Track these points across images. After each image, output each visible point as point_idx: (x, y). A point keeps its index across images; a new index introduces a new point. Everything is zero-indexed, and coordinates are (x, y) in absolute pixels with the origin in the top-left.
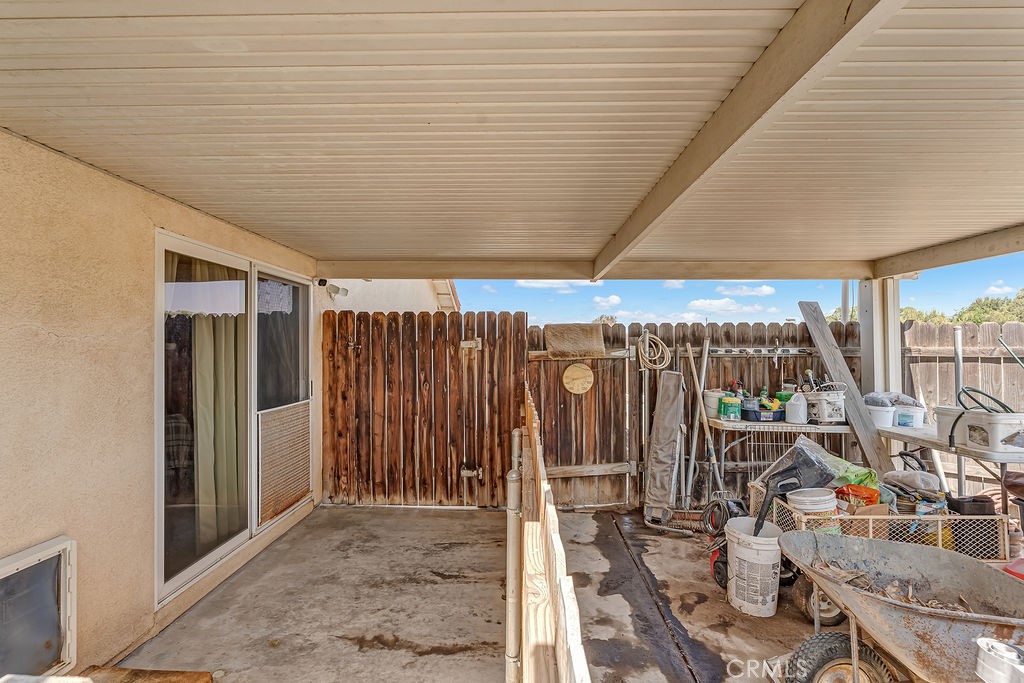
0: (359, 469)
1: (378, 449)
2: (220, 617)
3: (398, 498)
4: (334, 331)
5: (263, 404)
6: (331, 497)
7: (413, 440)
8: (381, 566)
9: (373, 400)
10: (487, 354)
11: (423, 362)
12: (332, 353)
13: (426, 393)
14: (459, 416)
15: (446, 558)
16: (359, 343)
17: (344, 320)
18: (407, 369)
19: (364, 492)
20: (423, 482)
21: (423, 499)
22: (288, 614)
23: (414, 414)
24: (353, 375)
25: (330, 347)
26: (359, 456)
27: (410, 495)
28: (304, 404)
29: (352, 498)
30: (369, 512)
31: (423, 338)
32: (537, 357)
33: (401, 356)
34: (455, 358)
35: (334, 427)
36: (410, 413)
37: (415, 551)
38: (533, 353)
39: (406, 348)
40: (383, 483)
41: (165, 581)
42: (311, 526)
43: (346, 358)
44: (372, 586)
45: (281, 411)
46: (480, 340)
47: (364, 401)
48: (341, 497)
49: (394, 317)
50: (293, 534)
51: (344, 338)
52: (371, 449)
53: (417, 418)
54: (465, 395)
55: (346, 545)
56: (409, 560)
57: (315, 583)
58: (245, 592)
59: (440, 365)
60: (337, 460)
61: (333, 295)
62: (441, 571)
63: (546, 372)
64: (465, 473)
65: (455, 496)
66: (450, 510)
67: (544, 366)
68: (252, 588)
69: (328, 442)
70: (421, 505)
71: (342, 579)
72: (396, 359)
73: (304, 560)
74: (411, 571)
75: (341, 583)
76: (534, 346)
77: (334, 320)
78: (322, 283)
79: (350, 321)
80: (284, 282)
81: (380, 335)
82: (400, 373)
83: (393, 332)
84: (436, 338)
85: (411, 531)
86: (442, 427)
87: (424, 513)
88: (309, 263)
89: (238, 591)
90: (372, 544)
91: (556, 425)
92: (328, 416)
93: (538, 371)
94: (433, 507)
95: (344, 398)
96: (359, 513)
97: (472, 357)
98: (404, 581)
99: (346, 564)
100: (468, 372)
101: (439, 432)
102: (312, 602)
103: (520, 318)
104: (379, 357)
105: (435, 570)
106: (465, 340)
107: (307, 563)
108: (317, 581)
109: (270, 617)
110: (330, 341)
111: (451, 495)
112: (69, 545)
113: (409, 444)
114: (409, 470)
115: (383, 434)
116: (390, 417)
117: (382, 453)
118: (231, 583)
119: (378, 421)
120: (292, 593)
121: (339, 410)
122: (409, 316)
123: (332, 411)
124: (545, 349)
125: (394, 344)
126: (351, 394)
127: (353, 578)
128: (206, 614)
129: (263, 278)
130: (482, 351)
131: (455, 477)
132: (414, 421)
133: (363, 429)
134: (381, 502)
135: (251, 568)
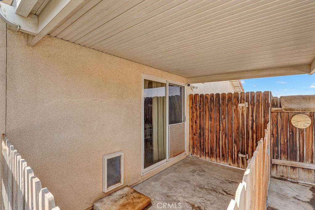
0: (200, 147)
1: (207, 141)
2: (156, 183)
3: (214, 159)
4: (193, 101)
5: (171, 122)
6: (191, 154)
7: (219, 140)
8: (204, 182)
9: (205, 124)
10: (250, 109)
11: (223, 112)
12: (192, 108)
13: (224, 123)
14: (238, 133)
15: (229, 187)
16: (200, 105)
17: (196, 97)
18: (217, 113)
19: (202, 155)
20: (223, 155)
21: (223, 162)
22: (173, 188)
23: (220, 130)
24: (198, 115)
25: (191, 106)
26: (200, 142)
27: (218, 159)
28: (183, 124)
29: (198, 156)
30: (203, 162)
31: (223, 103)
32: (276, 111)
33: (215, 109)
34: (236, 110)
35: (192, 132)
36: (218, 130)
37: (217, 180)
38: (274, 109)
39: (217, 107)
40: (208, 153)
41: (144, 168)
42: (185, 162)
43: (196, 109)
44: (200, 188)
45: (175, 125)
46: (247, 103)
47: (202, 124)
48: (195, 155)
49: (212, 95)
50: (179, 164)
51: (196, 103)
52: (204, 140)
53: (221, 132)
54: (241, 125)
55: (194, 171)
56: (215, 183)
57: (183, 181)
58: (164, 177)
59: (230, 113)
60: (193, 143)
61: (193, 89)
62: (226, 191)
63: (281, 117)
64: (240, 155)
65: (236, 163)
66: (234, 168)
67: (280, 115)
68: (165, 177)
69: (191, 137)
70: (222, 163)
71: (191, 182)
72: (213, 110)
73: (181, 173)
74: (215, 187)
75: (190, 184)
76: (274, 105)
77: (193, 97)
78: (189, 85)
79: (197, 97)
80: (178, 86)
81: (207, 102)
82: (215, 115)
83: (212, 101)
84: (228, 102)
85: (217, 172)
86: (231, 136)
87: (223, 167)
88: (185, 79)
89: (162, 177)
90: (203, 173)
91: (287, 142)
92: (191, 128)
93: (277, 116)
94: (227, 166)
95: (196, 123)
96: (200, 161)
97: (244, 110)
98: (211, 190)
99: (193, 178)
100: (242, 116)
101: (230, 138)
102: (181, 187)
103: (267, 94)
104: (207, 109)
105: (224, 190)
106: (241, 103)
107: (181, 174)
108: (183, 180)
109: (168, 187)
110: (191, 104)
111: (234, 163)
112: (122, 154)
113: (218, 141)
114: (218, 150)
115: (209, 136)
116: (211, 130)
117: (208, 143)
118: (160, 174)
119: (207, 132)
120: (175, 182)
121: (194, 126)
122: (218, 95)
123: (192, 126)
124: (281, 107)
125: (212, 105)
126: (198, 121)
127: (194, 183)
128: (153, 180)
129: (170, 85)
130: (248, 108)
131: (236, 156)
132: (220, 133)
133: (202, 133)
134: (208, 159)
135: (166, 171)
